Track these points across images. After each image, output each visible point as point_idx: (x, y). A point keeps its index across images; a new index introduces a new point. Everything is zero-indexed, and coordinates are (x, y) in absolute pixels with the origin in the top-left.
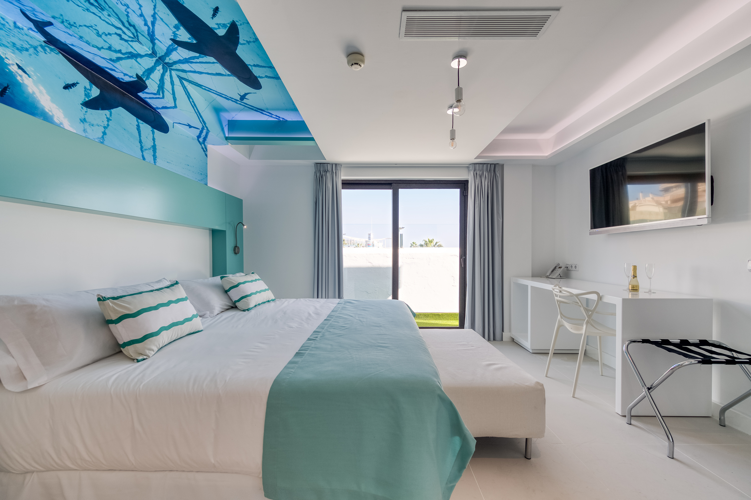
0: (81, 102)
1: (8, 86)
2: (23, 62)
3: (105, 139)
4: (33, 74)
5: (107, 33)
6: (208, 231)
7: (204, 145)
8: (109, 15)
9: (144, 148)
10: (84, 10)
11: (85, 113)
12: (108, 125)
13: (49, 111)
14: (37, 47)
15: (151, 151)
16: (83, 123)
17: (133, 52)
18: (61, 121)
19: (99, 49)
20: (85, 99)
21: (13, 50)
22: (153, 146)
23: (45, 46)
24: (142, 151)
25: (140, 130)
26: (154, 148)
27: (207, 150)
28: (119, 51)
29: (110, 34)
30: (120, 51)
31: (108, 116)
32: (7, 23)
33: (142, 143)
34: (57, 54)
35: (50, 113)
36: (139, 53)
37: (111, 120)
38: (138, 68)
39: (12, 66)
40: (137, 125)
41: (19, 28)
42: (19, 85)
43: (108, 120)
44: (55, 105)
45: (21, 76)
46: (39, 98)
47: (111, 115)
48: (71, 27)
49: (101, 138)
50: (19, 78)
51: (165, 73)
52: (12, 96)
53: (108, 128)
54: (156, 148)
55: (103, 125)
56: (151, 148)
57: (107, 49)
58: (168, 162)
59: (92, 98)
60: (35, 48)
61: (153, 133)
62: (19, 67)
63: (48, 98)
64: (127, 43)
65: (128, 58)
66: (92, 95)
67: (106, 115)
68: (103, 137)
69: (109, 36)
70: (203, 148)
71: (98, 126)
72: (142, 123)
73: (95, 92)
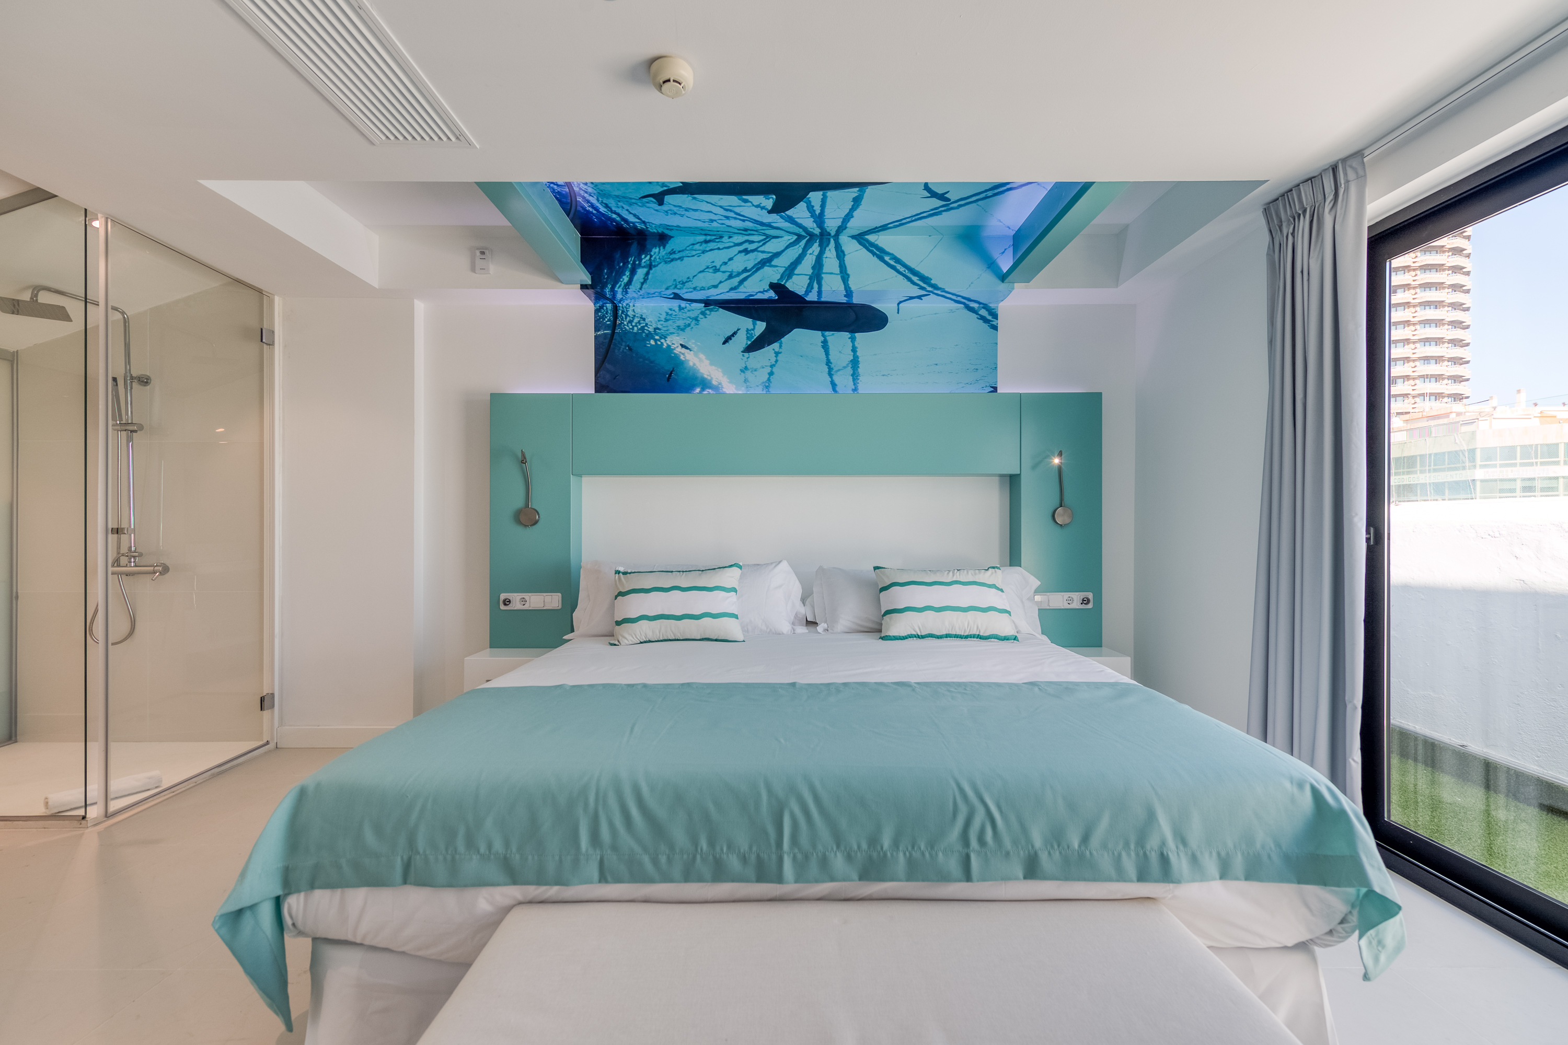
0: (742, 349)
1: (673, 369)
2: (686, 339)
3: (772, 380)
4: (694, 346)
5: (726, 261)
6: (997, 478)
7: (987, 310)
8: (730, 237)
9: (835, 369)
10: (698, 256)
11: (746, 360)
12: (776, 361)
13: (708, 375)
14: (697, 317)
15: (849, 370)
16: (744, 372)
17: (765, 257)
18: (719, 382)
19: (715, 287)
20: (747, 344)
21: (678, 333)
22: (851, 361)
23: (706, 310)
24: (830, 375)
25: (828, 345)
26: (855, 363)
27: (995, 316)
28: (743, 271)
29: (731, 259)
30: (745, 270)
31: (777, 350)
32: (674, 311)
33: (831, 363)
34: (716, 311)
35: (709, 378)
36: (775, 252)
37: (780, 353)
38: (775, 273)
39: (677, 349)
40: (822, 342)
41: (683, 309)
42: (682, 363)
43: (777, 354)
44: (713, 367)
45: (683, 354)
46: (699, 367)
47: (781, 347)
48: (684, 285)
49: (766, 382)
50: (682, 357)
51: (825, 249)
52: (676, 377)
53: (776, 365)
54: (859, 361)
55: (770, 364)
56: (848, 365)
57: (726, 280)
58: (884, 375)
59: (755, 337)
60: (696, 319)
61: (853, 339)
62: (682, 346)
63: (707, 362)
64: (756, 253)
65: (758, 269)
66: (756, 334)
67: (774, 350)
68: (769, 379)
69: (729, 263)
70: (983, 318)
71: (763, 368)
72: (833, 334)
73: (761, 326)
